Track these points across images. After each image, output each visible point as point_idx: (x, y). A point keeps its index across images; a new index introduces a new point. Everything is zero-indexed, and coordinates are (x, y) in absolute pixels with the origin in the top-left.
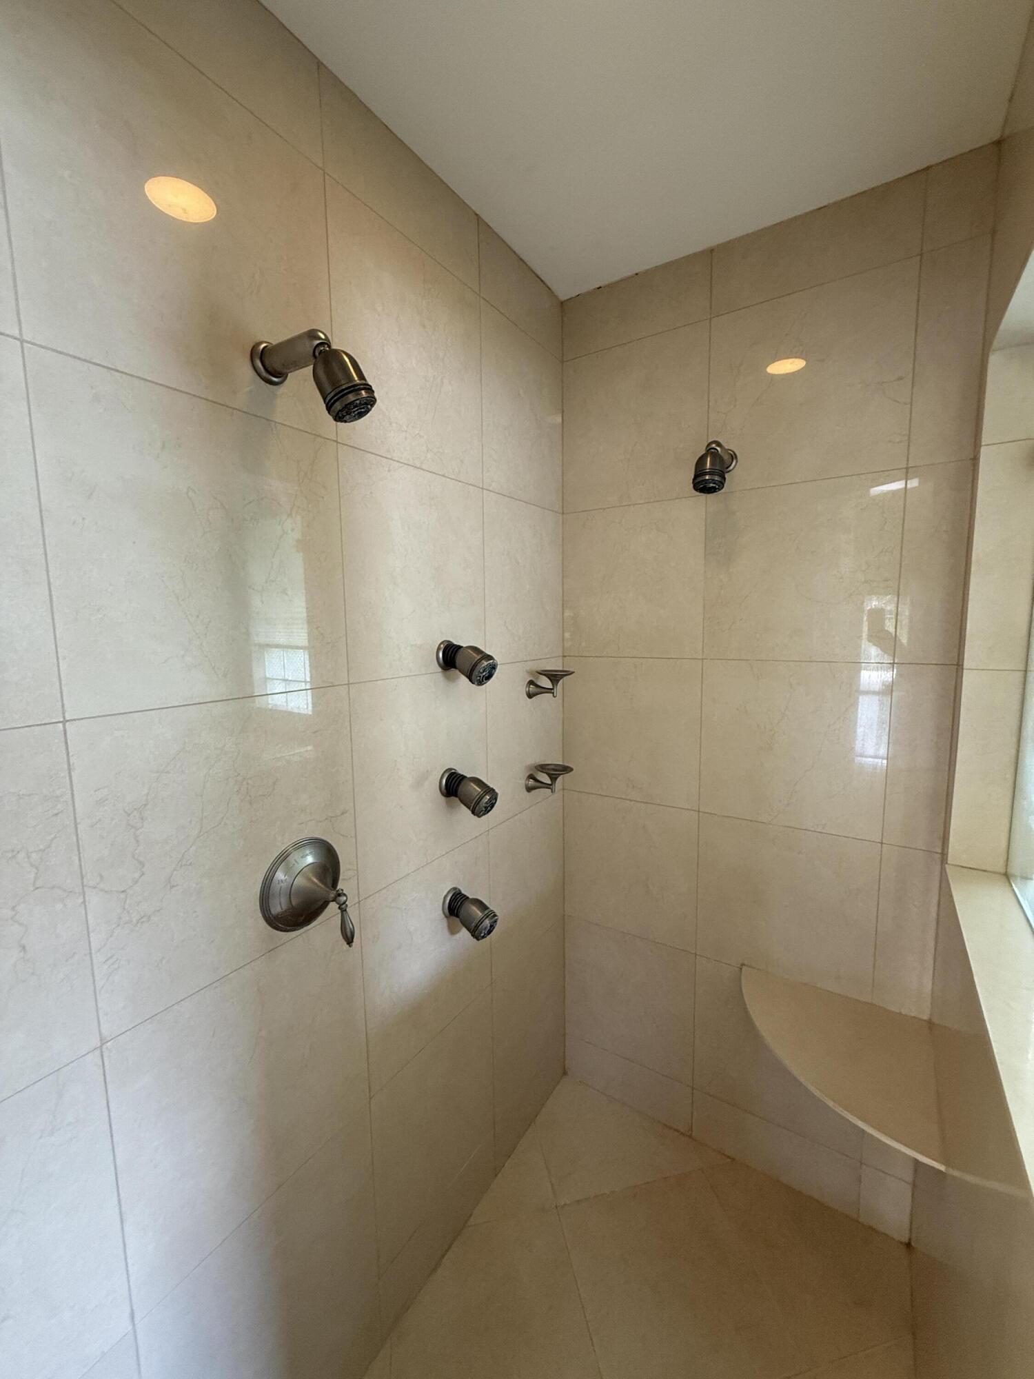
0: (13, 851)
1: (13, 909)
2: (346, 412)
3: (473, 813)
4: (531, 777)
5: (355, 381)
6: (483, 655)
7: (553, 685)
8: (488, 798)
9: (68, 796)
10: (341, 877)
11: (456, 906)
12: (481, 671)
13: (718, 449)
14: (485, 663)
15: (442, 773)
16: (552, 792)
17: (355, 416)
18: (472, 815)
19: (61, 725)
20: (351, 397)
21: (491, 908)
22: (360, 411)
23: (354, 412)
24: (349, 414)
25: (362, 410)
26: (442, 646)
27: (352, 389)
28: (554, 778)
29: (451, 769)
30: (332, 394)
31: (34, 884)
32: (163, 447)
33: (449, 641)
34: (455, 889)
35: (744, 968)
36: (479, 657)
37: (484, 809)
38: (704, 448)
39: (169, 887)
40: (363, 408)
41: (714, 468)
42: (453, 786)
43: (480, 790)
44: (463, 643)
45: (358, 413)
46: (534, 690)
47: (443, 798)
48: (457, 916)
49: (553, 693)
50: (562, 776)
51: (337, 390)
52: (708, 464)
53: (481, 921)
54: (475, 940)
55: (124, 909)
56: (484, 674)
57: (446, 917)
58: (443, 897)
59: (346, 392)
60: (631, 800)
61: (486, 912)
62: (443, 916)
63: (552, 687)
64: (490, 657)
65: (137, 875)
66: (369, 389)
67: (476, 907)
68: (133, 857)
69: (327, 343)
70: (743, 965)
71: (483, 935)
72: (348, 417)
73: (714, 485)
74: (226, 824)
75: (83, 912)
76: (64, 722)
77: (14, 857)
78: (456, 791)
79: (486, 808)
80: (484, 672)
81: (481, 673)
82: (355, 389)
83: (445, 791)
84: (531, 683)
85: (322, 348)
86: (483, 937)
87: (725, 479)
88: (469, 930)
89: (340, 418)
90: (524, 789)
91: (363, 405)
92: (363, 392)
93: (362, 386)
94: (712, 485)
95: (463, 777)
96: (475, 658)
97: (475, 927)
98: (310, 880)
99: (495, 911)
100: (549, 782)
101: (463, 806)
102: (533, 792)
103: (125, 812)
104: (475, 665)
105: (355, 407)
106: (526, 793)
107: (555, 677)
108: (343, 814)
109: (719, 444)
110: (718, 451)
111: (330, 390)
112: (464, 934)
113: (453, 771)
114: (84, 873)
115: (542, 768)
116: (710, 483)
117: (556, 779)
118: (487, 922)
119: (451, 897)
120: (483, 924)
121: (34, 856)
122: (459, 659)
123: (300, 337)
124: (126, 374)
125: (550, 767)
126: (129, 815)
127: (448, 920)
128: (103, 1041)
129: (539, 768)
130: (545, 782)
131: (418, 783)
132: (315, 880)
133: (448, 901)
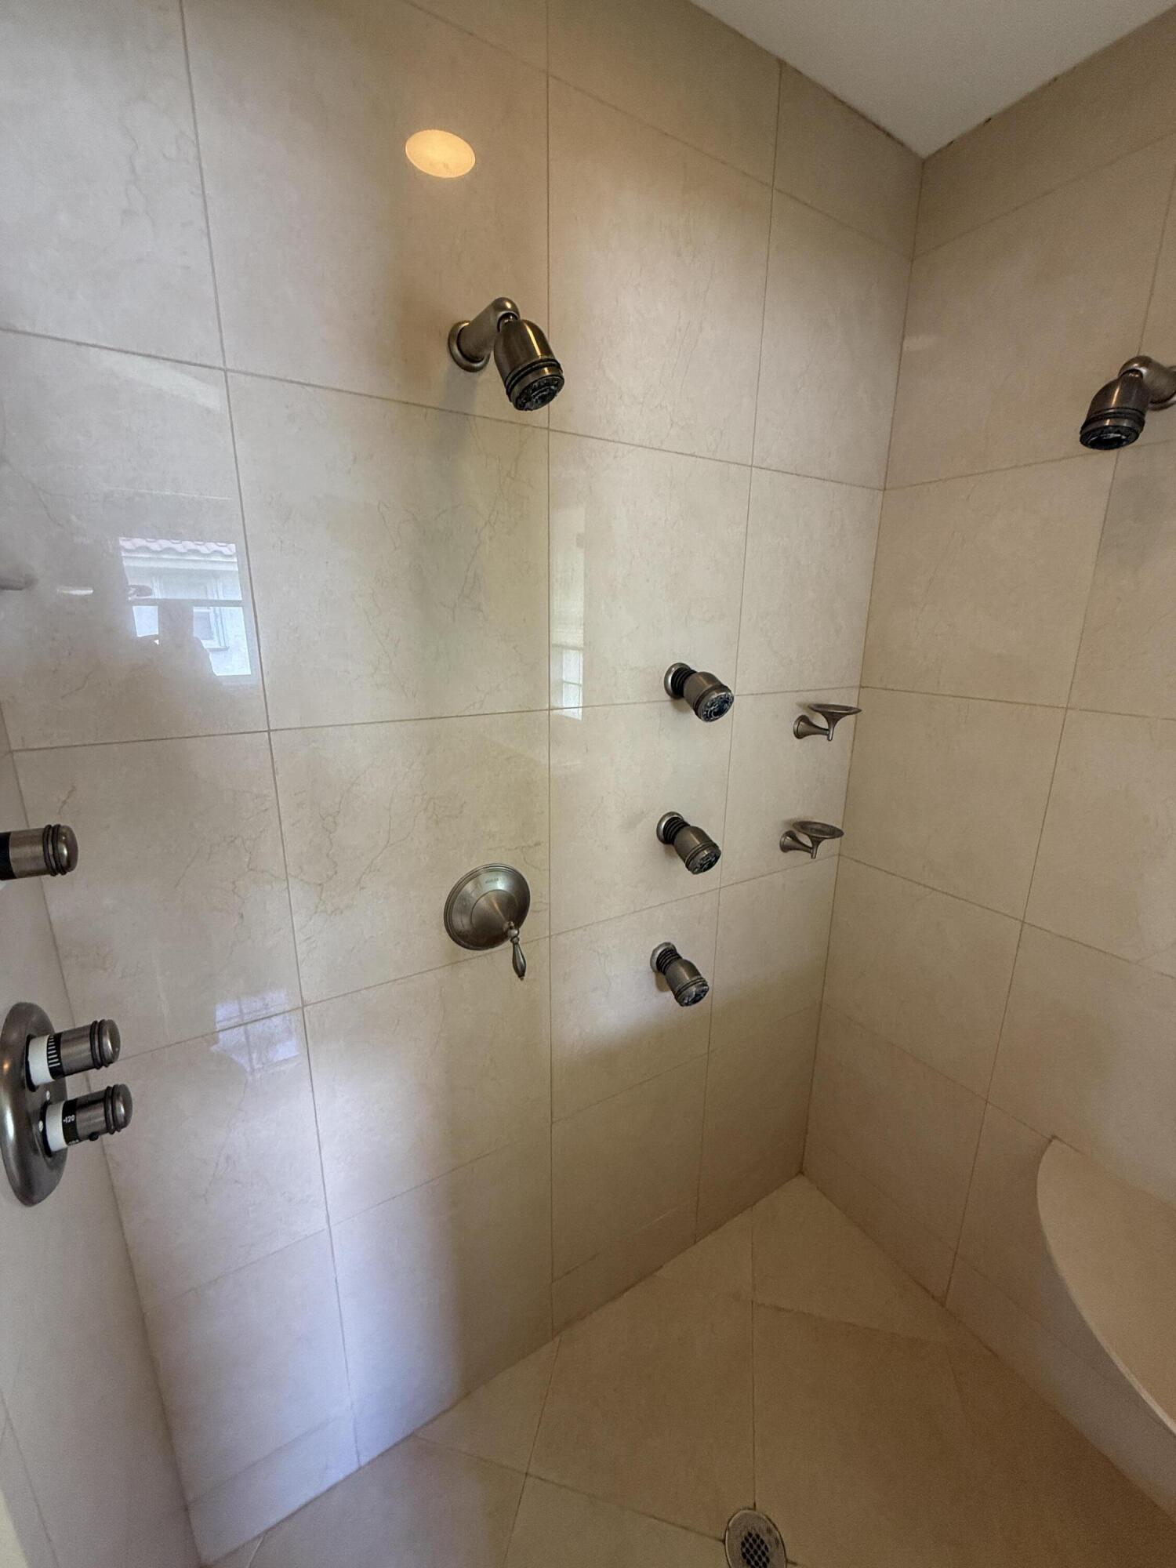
0: (232, 837)
1: (234, 883)
2: (526, 399)
3: (687, 866)
4: (790, 834)
5: (538, 357)
6: (716, 684)
7: (829, 724)
8: (707, 853)
9: (274, 795)
10: (530, 908)
11: (666, 961)
12: (708, 704)
13: (1144, 371)
14: (715, 695)
15: (662, 816)
16: (812, 856)
17: (537, 402)
18: (686, 869)
19: (266, 734)
20: (531, 378)
21: (703, 975)
22: (540, 394)
23: (534, 396)
24: (530, 400)
25: (544, 393)
26: (673, 669)
27: (529, 369)
28: (816, 842)
29: (673, 813)
30: (511, 376)
31: (248, 866)
32: (355, 460)
33: (682, 664)
34: (668, 944)
35: (1055, 1142)
36: (710, 686)
37: (699, 866)
38: (1118, 371)
39: (359, 888)
40: (545, 390)
41: (1124, 405)
42: (673, 831)
43: (698, 843)
44: (698, 668)
45: (540, 398)
46: (805, 729)
47: (660, 845)
48: (664, 973)
49: (828, 735)
50: (826, 840)
51: (516, 371)
52: (1114, 400)
53: (686, 987)
54: (678, 1004)
55: (321, 900)
56: (712, 708)
57: (654, 971)
58: (652, 949)
59: (522, 373)
60: (925, 886)
61: (696, 978)
62: (651, 970)
63: (827, 728)
64: (724, 688)
65: (330, 873)
66: (555, 366)
67: (686, 971)
68: (328, 855)
69: (514, 313)
70: (1054, 1137)
71: (686, 1001)
72: (528, 404)
73: (1119, 435)
74: (412, 839)
75: (287, 895)
76: (269, 731)
77: (233, 842)
78: (674, 838)
79: (702, 865)
80: (712, 706)
81: (708, 707)
82: (536, 367)
83: (663, 837)
84: (803, 719)
85: (506, 321)
86: (687, 1004)
87: (1142, 423)
88: (674, 993)
89: (520, 405)
90: (779, 847)
91: (543, 386)
92: (546, 369)
93: (541, 364)
94: (1112, 435)
95: (685, 824)
96: (705, 686)
97: (679, 991)
98: (492, 905)
99: (707, 980)
100: (810, 845)
101: (679, 858)
102: (791, 853)
103: (321, 816)
104: (703, 696)
105: (534, 391)
106: (780, 852)
107: (834, 715)
108: (536, 845)
109: (1146, 361)
110: (1141, 374)
111: (508, 372)
112: (670, 995)
113: (675, 816)
114: (287, 863)
115: (803, 826)
116: (1110, 432)
117: (819, 843)
118: (694, 989)
119: (662, 953)
120: (688, 990)
121: (248, 842)
122: (688, 687)
123: (486, 311)
124: (320, 387)
125: (815, 827)
126: (324, 820)
127: (657, 975)
128: (304, 1005)
129: (799, 827)
130: (806, 843)
131: (631, 823)
132: (496, 905)
133: (657, 956)
